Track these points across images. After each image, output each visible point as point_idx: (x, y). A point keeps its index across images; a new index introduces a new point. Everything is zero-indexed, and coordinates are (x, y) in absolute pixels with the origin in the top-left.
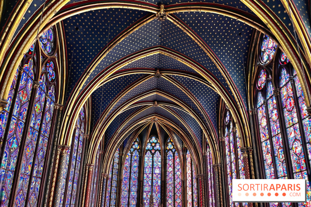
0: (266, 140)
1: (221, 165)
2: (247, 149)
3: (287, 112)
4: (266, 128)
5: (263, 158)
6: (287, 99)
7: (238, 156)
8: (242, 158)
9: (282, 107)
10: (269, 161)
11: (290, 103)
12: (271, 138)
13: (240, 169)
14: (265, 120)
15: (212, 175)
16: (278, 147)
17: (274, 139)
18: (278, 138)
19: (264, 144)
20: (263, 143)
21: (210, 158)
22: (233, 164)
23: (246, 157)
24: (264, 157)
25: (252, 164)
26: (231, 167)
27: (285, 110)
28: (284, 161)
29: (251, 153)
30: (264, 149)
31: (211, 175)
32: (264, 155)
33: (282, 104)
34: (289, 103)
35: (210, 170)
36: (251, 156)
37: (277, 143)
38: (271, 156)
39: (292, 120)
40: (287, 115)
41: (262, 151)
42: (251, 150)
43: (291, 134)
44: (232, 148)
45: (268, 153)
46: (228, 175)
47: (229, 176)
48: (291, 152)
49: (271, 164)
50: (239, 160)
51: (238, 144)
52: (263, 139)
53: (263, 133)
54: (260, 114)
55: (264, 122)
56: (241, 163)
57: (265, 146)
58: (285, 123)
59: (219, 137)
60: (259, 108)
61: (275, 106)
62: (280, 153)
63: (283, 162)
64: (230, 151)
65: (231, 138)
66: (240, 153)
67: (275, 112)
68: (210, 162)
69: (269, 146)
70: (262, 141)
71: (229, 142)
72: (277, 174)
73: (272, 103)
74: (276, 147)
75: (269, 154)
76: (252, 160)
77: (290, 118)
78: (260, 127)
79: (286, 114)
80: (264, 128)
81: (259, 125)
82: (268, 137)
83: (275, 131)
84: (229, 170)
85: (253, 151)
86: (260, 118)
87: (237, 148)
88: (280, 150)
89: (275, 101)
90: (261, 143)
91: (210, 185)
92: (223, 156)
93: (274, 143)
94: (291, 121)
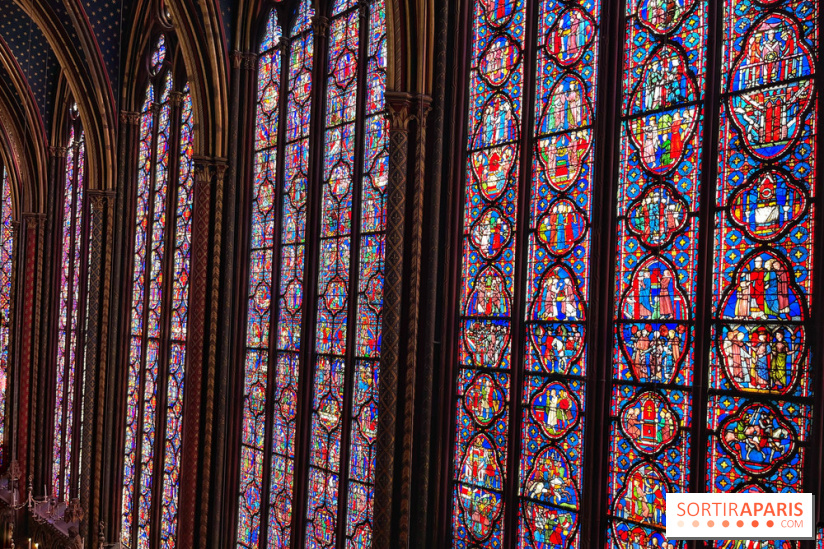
0: (268, 149)
1: (118, 195)
2: (213, 161)
3: (334, 88)
4: (275, 115)
5: (251, 193)
6: (341, 55)
7: (178, 176)
8: (190, 183)
9: (326, 69)
10: (266, 203)
11: (347, 67)
12: (281, 146)
13: (179, 211)
14: (275, 94)
15: (79, 222)
16: (296, 171)
17: (290, 150)
18: (301, 148)
19: (260, 158)
20: (259, 154)
21: (76, 170)
22: (157, 197)
23: (206, 183)
24: (256, 191)
25: (220, 204)
26: (150, 206)
27: (331, 80)
28: (304, 209)
29: (221, 176)
30: (259, 169)
31: (74, 219)
32: (257, 185)
33: (327, 62)
34: (344, 66)
35: (73, 206)
36: (221, 183)
37: (295, 160)
38: (274, 191)
39: (343, 110)
40: (333, 94)
41: (252, 175)
42: (223, 167)
43: (332, 146)
44: (160, 151)
45: (266, 181)
46: (136, 225)
47: (138, 228)
48: (325, 188)
49: (268, 212)
50: (180, 189)
51: (182, 143)
52: (260, 144)
53: (264, 128)
54: (263, 75)
55: (270, 100)
56: (184, 196)
57: (263, 163)
58: (323, 115)
59: (121, 108)
60: (264, 54)
61: (309, 63)
62: (298, 186)
63: (298, 212)
64: (152, 158)
65: (164, 119)
66: (185, 169)
67: (306, 78)
68: (74, 182)
69: (273, 165)
70: (256, 148)
71: (154, 131)
72: (280, 237)
73: (303, 52)
74: (291, 171)
75: (270, 186)
76: (220, 193)
77: (339, 105)
78: (258, 108)
79: (332, 92)
80: (268, 115)
81: (255, 103)
82: (274, 140)
83: (295, 129)
84: (141, 213)
85: (228, 171)
86: (262, 84)
87: (180, 155)
88: (298, 180)
89: (310, 50)
90: (254, 152)
91: (66, 249)
92: (129, 169)
93: (287, 160)
94: (339, 114)
